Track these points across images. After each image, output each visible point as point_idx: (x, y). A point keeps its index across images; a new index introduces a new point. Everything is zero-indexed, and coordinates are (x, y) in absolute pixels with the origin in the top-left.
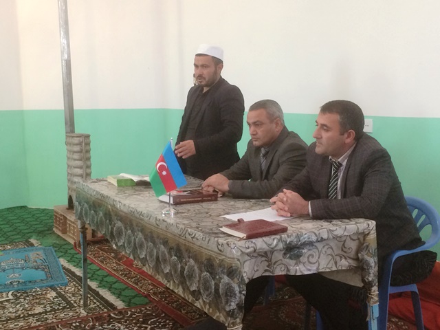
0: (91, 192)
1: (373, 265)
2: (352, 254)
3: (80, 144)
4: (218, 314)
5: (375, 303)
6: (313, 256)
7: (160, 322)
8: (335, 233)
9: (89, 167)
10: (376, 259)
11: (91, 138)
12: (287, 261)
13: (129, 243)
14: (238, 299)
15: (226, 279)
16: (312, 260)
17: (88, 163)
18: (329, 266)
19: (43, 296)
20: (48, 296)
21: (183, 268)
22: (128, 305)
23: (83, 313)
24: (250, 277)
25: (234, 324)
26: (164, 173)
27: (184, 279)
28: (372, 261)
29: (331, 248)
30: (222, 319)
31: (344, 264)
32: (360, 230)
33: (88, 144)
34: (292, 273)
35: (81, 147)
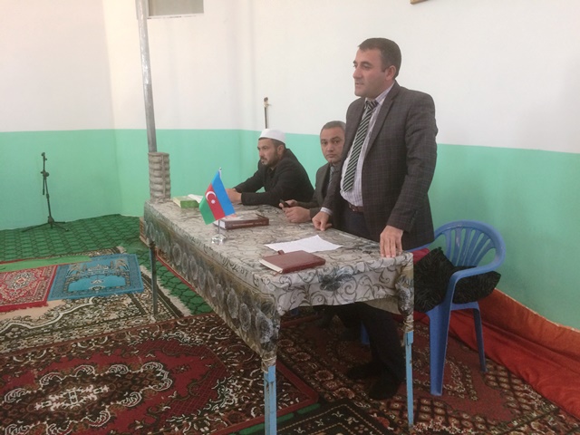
0: (154, 213)
1: (409, 295)
2: (390, 284)
3: (159, 162)
4: (254, 345)
5: (410, 330)
6: (350, 287)
7: (220, 331)
8: (372, 266)
9: (168, 183)
10: (412, 289)
11: (170, 158)
12: (324, 292)
13: (185, 264)
14: (271, 333)
15: (260, 314)
16: (349, 291)
17: (168, 180)
18: (367, 295)
19: (119, 303)
20: (125, 302)
21: (226, 296)
22: (194, 313)
23: (153, 320)
24: (287, 309)
25: (268, 356)
26: (213, 202)
27: (227, 306)
28: (409, 292)
29: (369, 278)
30: (257, 350)
31: (382, 293)
32: (398, 262)
33: (167, 163)
34: (330, 303)
35: (161, 165)
